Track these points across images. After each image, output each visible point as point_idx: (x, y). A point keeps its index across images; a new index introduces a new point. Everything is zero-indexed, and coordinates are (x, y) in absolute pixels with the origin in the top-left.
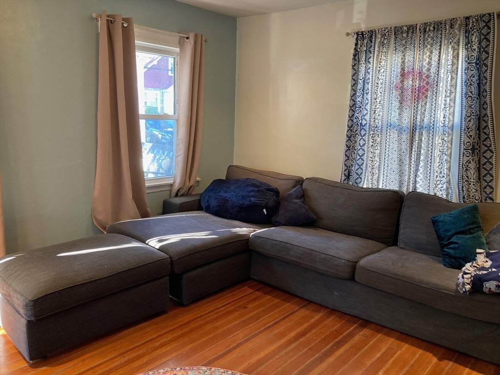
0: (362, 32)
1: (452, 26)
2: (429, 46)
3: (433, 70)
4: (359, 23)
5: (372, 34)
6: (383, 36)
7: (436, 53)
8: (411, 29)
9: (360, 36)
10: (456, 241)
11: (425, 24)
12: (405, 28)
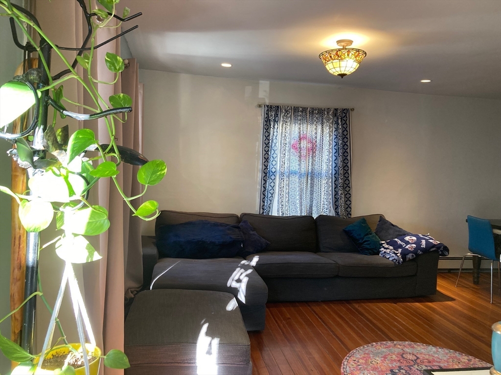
0: (271, 106)
1: (328, 113)
2: (315, 123)
3: (318, 138)
4: (264, 98)
5: (277, 108)
6: (286, 111)
7: (319, 127)
8: (304, 110)
9: (270, 108)
10: (367, 240)
11: (313, 108)
12: (301, 109)
